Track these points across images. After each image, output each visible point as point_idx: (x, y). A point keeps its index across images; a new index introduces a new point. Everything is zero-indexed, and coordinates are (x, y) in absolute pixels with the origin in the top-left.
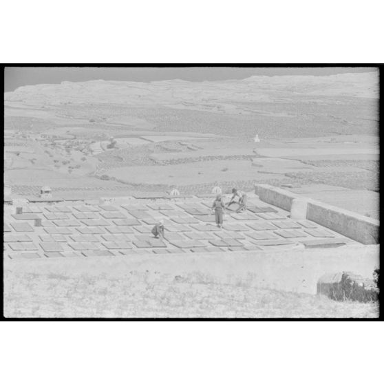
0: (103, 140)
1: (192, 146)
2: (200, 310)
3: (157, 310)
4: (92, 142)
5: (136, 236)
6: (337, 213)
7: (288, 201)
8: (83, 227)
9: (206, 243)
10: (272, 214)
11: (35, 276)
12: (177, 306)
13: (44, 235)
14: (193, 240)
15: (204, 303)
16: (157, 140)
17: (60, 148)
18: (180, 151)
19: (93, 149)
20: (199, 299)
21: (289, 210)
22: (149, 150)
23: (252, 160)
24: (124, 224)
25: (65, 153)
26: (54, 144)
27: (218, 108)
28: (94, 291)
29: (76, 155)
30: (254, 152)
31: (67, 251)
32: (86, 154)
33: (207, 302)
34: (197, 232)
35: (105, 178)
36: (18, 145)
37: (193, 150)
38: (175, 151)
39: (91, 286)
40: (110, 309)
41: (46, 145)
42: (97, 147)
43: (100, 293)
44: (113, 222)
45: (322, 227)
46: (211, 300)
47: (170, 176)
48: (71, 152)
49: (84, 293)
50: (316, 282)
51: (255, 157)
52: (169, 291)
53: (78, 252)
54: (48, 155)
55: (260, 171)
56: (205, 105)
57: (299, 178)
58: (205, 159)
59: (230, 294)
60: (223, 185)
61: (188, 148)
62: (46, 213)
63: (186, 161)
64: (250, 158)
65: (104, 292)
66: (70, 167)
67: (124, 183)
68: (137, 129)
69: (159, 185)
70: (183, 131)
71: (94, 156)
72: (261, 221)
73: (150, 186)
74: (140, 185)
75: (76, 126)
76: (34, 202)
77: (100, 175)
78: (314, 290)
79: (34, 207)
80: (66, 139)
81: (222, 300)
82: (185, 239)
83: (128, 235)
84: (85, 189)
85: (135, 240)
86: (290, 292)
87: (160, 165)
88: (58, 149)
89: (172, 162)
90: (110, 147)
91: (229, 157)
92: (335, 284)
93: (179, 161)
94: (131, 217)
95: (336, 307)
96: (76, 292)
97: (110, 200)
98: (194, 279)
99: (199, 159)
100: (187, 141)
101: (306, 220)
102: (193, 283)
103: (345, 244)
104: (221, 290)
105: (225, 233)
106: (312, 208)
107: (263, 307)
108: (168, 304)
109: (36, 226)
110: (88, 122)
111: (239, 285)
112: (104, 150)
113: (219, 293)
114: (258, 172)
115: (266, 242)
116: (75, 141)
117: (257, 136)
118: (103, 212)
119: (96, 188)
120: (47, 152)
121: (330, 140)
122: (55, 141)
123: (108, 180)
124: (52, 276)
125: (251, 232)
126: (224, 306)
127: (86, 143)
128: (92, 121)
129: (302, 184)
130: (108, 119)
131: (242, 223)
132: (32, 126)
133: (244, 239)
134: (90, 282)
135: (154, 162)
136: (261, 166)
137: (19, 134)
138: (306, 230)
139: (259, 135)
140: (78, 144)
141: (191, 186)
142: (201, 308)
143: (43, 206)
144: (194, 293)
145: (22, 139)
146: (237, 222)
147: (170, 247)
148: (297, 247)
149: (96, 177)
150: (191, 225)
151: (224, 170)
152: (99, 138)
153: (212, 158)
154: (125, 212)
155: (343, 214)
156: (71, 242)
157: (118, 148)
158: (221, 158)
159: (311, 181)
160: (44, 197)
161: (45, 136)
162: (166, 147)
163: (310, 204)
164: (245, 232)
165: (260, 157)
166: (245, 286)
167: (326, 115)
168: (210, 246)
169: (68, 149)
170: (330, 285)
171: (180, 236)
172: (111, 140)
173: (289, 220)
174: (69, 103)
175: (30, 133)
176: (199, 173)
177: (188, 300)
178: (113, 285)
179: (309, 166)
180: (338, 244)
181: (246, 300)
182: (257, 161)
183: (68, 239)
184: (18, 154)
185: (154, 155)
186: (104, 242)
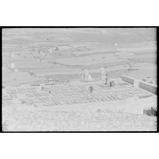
0: (53, 47)
1: (90, 48)
2: (109, 121)
3: (96, 121)
4: (49, 48)
5: (83, 96)
6: (149, 85)
7: (132, 81)
8: (65, 93)
9: (106, 97)
10: (127, 86)
11: (58, 112)
12: (102, 120)
13: (53, 96)
14: (102, 97)
15: (110, 119)
16: (75, 46)
17: (35, 51)
18: (85, 51)
19: (49, 51)
20: (108, 117)
21: (133, 84)
22: (72, 51)
23: (114, 53)
24: (78, 91)
25: (38, 53)
26: (33, 50)
27: (99, 32)
28: (76, 116)
29: (42, 54)
30: (115, 50)
31: (62, 102)
32: (47, 53)
33: (110, 118)
34: (103, 93)
35: (55, 63)
36: (19, 51)
37: (90, 50)
38: (83, 51)
39: (75, 115)
40: (82, 122)
41: (30, 50)
42: (51, 50)
43: (78, 117)
44: (74, 91)
45: (144, 90)
46: (111, 117)
47: (81, 62)
48: (40, 53)
49: (73, 117)
50: (143, 110)
51: (115, 52)
52: (98, 115)
53: (65, 102)
54: (31, 55)
55: (118, 58)
56: (94, 31)
57: (134, 60)
58: (95, 54)
59: (117, 115)
60: (103, 64)
61: (88, 49)
62: (51, 88)
63: (88, 55)
64: (113, 52)
65: (79, 116)
66: (40, 59)
67: (63, 65)
68: (66, 42)
69: (77, 65)
70: (86, 42)
71: (50, 54)
72: (124, 89)
73: (73, 66)
74: (69, 65)
75: (42, 42)
76: (47, 85)
77: (53, 62)
78: (142, 113)
79: (47, 87)
80: (38, 47)
81: (115, 117)
82: (99, 96)
83: (80, 95)
84: (47, 68)
85: (83, 97)
86: (135, 114)
87: (77, 57)
88: (35, 52)
89: (82, 55)
90: (56, 50)
91: (105, 53)
92: (149, 110)
93: (85, 55)
94: (80, 89)
95: (149, 118)
96: (71, 117)
97: (72, 83)
98: (105, 111)
99: (93, 54)
100: (87, 46)
101: (139, 87)
102: (105, 112)
103: (152, 96)
104: (114, 114)
105: (112, 93)
106: (140, 83)
107: (127, 119)
108: (99, 119)
109: (49, 93)
110: (46, 40)
111: (119, 112)
112: (54, 51)
113: (114, 115)
114: (117, 58)
115: (126, 96)
116: (42, 48)
117: (116, 43)
118: (70, 87)
119: (52, 68)
120: (30, 53)
121: (146, 44)
122: (34, 48)
123: (56, 64)
124: (62, 112)
125: (121, 92)
126: (115, 119)
127: (46, 49)
128: (48, 39)
129: (135, 63)
130: (54, 39)
131: (117, 89)
132: (23, 42)
133: (119, 95)
134: (74, 113)
135: (75, 56)
136: (118, 56)
137: (19, 46)
138: (139, 91)
139: (117, 42)
140: (43, 49)
141: (90, 65)
142: (109, 120)
143: (50, 86)
144: (106, 115)
145: (20, 48)
146: (116, 89)
147: (95, 99)
148: (136, 98)
149: (51, 63)
150: (101, 91)
151: (103, 58)
152: (51, 46)
153: (98, 53)
154: (78, 87)
155: (151, 86)
156: (62, 99)
157: (59, 50)
158: (102, 53)
159: (139, 61)
160: (50, 83)
161: (29, 47)
162: (79, 49)
163: (140, 82)
164: (119, 93)
165: (118, 52)
166: (121, 113)
167: (144, 33)
168: (108, 98)
169: (39, 51)
170: (147, 110)
171: (97, 95)
172: (56, 47)
173: (133, 88)
174: (38, 32)
175: (23, 45)
176: (93, 60)
177: (105, 118)
178: (82, 114)
179: (138, 55)
180: (150, 96)
181: (122, 117)
182: (117, 54)
183: (61, 98)
184: (19, 55)
185: (74, 53)
186: (73, 98)
